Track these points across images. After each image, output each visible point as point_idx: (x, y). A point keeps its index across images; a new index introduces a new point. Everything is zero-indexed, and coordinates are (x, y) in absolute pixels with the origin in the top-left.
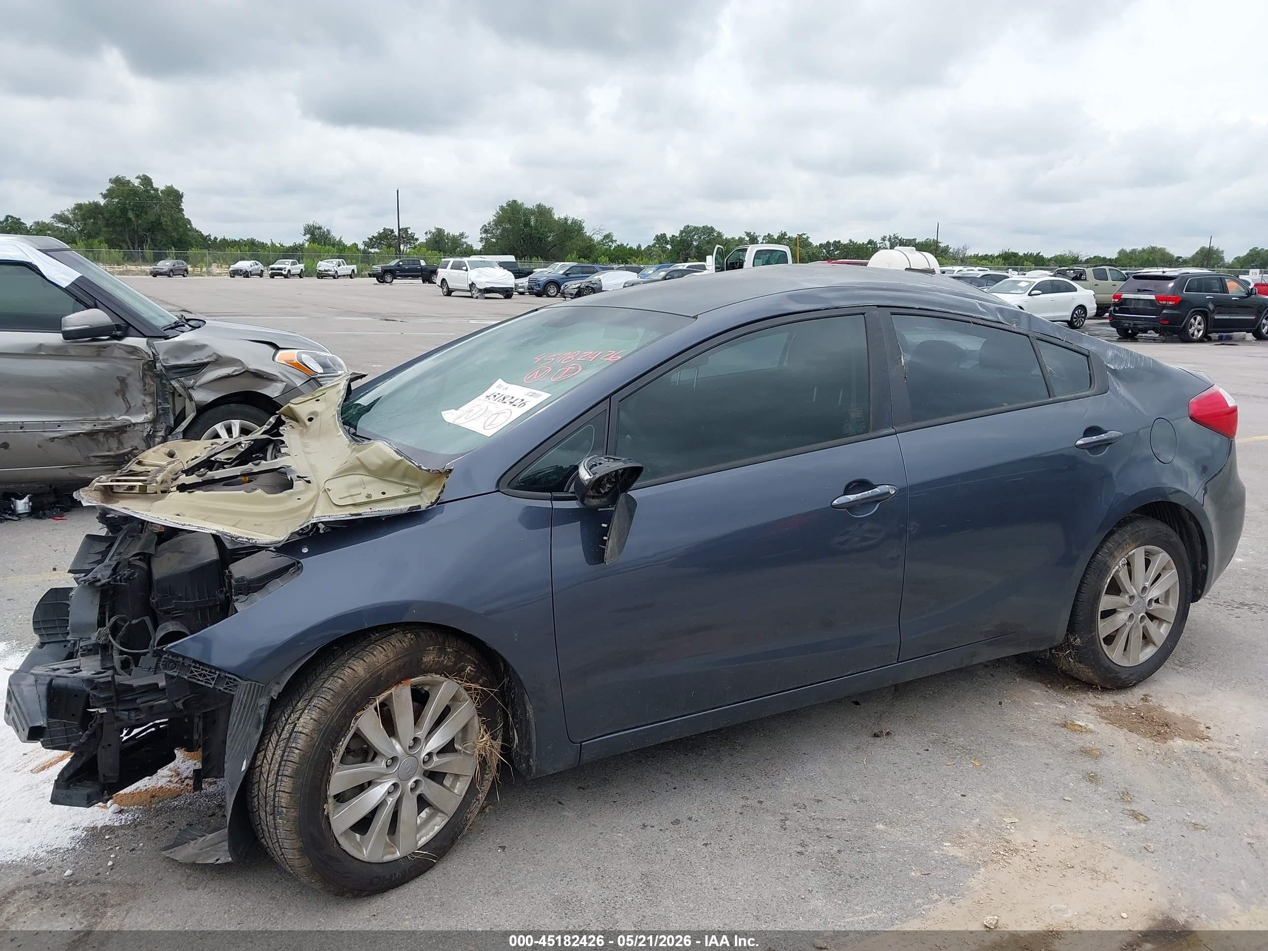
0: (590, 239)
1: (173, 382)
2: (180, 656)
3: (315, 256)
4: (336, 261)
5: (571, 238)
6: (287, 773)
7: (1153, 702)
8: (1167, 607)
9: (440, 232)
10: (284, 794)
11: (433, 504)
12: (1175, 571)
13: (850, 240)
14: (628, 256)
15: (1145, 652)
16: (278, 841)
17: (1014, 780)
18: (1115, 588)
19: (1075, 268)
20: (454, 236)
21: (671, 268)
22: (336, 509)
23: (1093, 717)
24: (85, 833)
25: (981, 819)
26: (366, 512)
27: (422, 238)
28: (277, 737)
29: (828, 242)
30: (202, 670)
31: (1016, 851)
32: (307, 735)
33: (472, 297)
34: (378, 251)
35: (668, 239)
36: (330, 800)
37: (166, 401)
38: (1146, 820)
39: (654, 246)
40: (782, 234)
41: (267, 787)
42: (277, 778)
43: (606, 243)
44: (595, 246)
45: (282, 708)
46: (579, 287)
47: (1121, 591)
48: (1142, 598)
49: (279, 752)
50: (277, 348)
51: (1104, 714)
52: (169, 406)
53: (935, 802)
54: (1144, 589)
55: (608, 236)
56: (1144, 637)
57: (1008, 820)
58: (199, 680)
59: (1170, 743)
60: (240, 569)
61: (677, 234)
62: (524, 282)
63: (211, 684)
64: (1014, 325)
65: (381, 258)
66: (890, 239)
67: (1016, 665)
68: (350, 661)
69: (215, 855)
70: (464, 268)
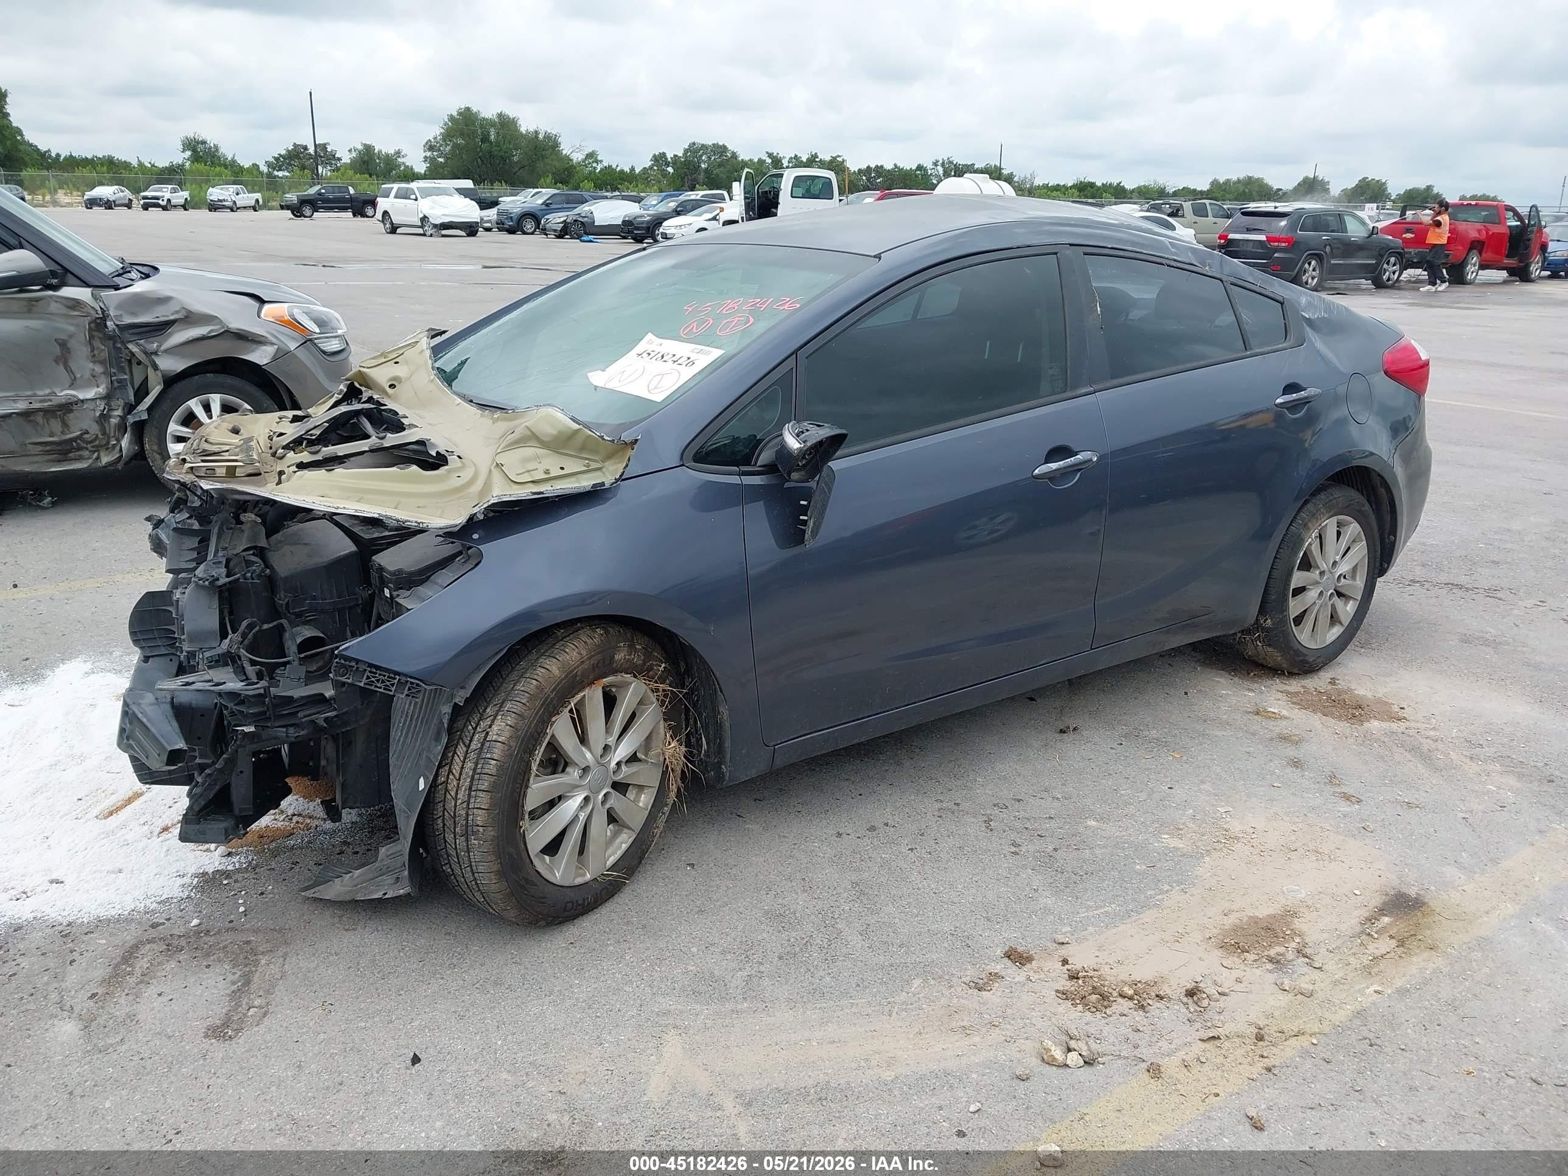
0: (568, 159)
1: (130, 346)
2: (354, 659)
3: (202, 181)
4: (232, 188)
5: (543, 157)
6: (483, 788)
7: (1342, 684)
8: (1355, 583)
9: (368, 149)
10: (480, 811)
11: (617, 480)
12: (1364, 542)
13: (895, 165)
14: (618, 181)
15: (1331, 632)
16: (471, 866)
17: (1219, 770)
18: (1307, 564)
19: (1171, 201)
20: (387, 155)
21: (682, 198)
22: (515, 487)
23: (1285, 703)
24: (196, 879)
25: (1194, 811)
26: (550, 489)
27: (346, 158)
28: (465, 749)
29: (868, 167)
30: (380, 675)
31: (1237, 838)
32: (503, 743)
33: (424, 235)
34: (287, 174)
35: (669, 159)
36: (527, 816)
37: (122, 370)
38: (1359, 801)
39: (651, 168)
40: (812, 156)
41: (456, 806)
42: (469, 795)
43: (589, 163)
44: (575, 168)
45: (466, 716)
46: (565, 221)
47: (1311, 567)
48: (1331, 573)
49: (469, 765)
50: (262, 301)
51: (1294, 700)
52: (126, 377)
53: (1143, 796)
54: (1335, 563)
55: (591, 155)
56: (1332, 617)
57: (1222, 810)
58: (376, 686)
59: (1366, 724)
60: (390, 560)
61: (680, 154)
62: (492, 214)
63: (391, 691)
64: (1207, 268)
65: (294, 186)
66: (943, 165)
67: (1193, 653)
68: (541, 660)
69: (380, 890)
70: (413, 197)
